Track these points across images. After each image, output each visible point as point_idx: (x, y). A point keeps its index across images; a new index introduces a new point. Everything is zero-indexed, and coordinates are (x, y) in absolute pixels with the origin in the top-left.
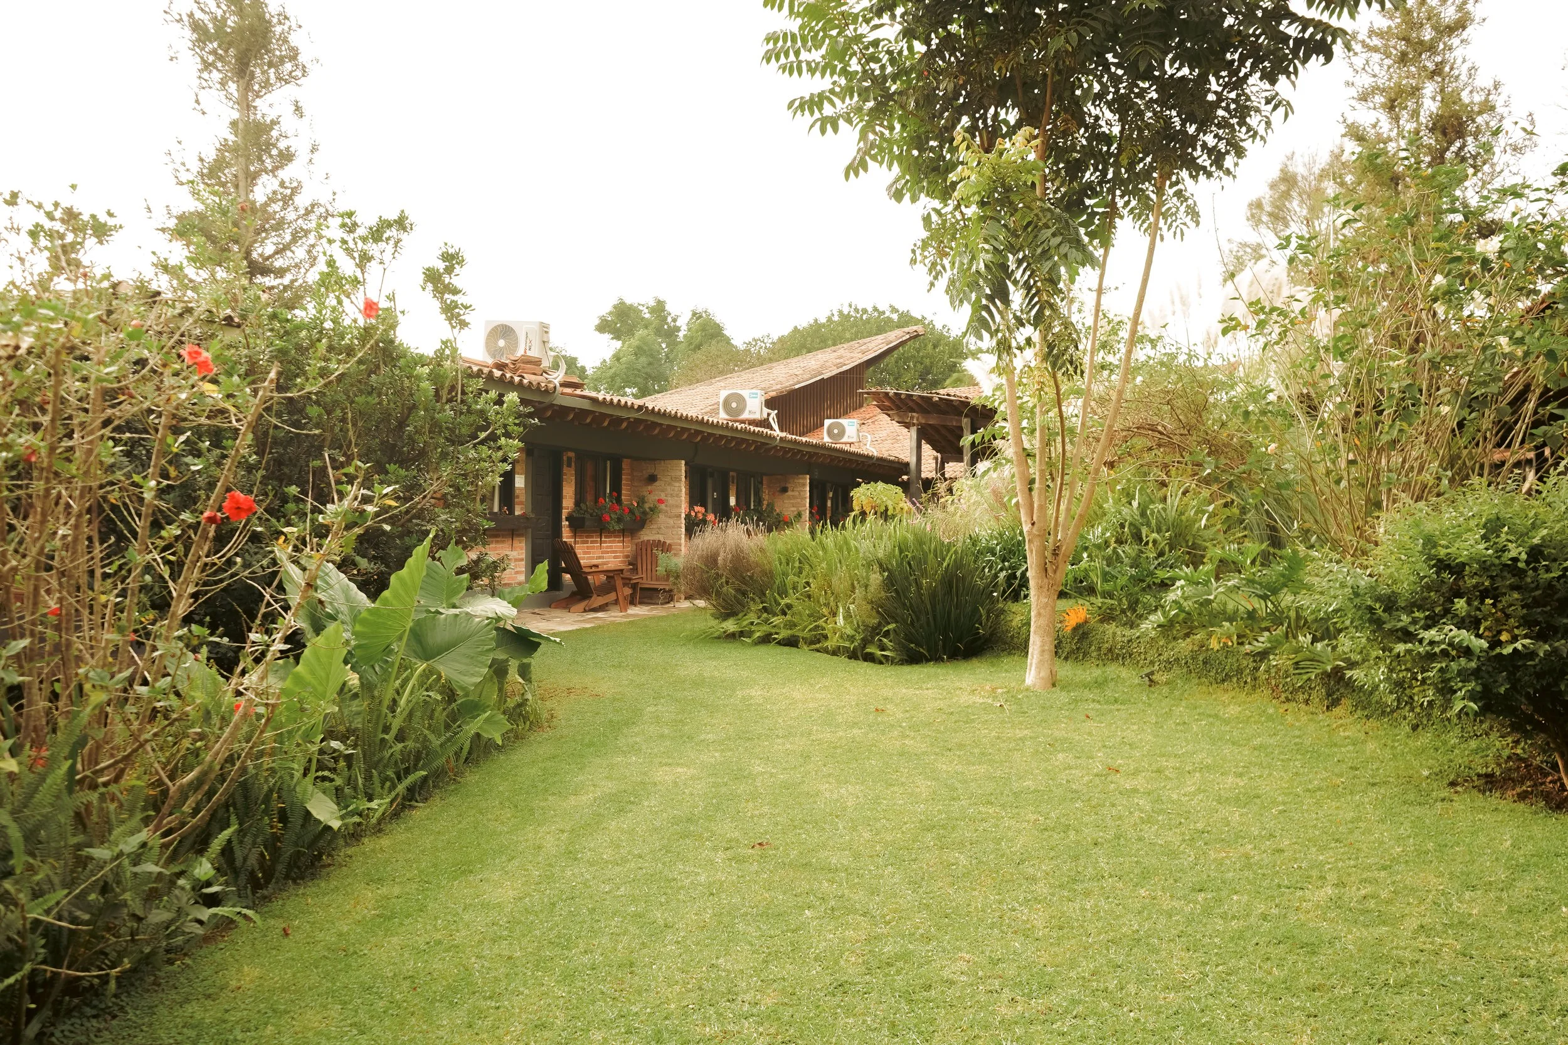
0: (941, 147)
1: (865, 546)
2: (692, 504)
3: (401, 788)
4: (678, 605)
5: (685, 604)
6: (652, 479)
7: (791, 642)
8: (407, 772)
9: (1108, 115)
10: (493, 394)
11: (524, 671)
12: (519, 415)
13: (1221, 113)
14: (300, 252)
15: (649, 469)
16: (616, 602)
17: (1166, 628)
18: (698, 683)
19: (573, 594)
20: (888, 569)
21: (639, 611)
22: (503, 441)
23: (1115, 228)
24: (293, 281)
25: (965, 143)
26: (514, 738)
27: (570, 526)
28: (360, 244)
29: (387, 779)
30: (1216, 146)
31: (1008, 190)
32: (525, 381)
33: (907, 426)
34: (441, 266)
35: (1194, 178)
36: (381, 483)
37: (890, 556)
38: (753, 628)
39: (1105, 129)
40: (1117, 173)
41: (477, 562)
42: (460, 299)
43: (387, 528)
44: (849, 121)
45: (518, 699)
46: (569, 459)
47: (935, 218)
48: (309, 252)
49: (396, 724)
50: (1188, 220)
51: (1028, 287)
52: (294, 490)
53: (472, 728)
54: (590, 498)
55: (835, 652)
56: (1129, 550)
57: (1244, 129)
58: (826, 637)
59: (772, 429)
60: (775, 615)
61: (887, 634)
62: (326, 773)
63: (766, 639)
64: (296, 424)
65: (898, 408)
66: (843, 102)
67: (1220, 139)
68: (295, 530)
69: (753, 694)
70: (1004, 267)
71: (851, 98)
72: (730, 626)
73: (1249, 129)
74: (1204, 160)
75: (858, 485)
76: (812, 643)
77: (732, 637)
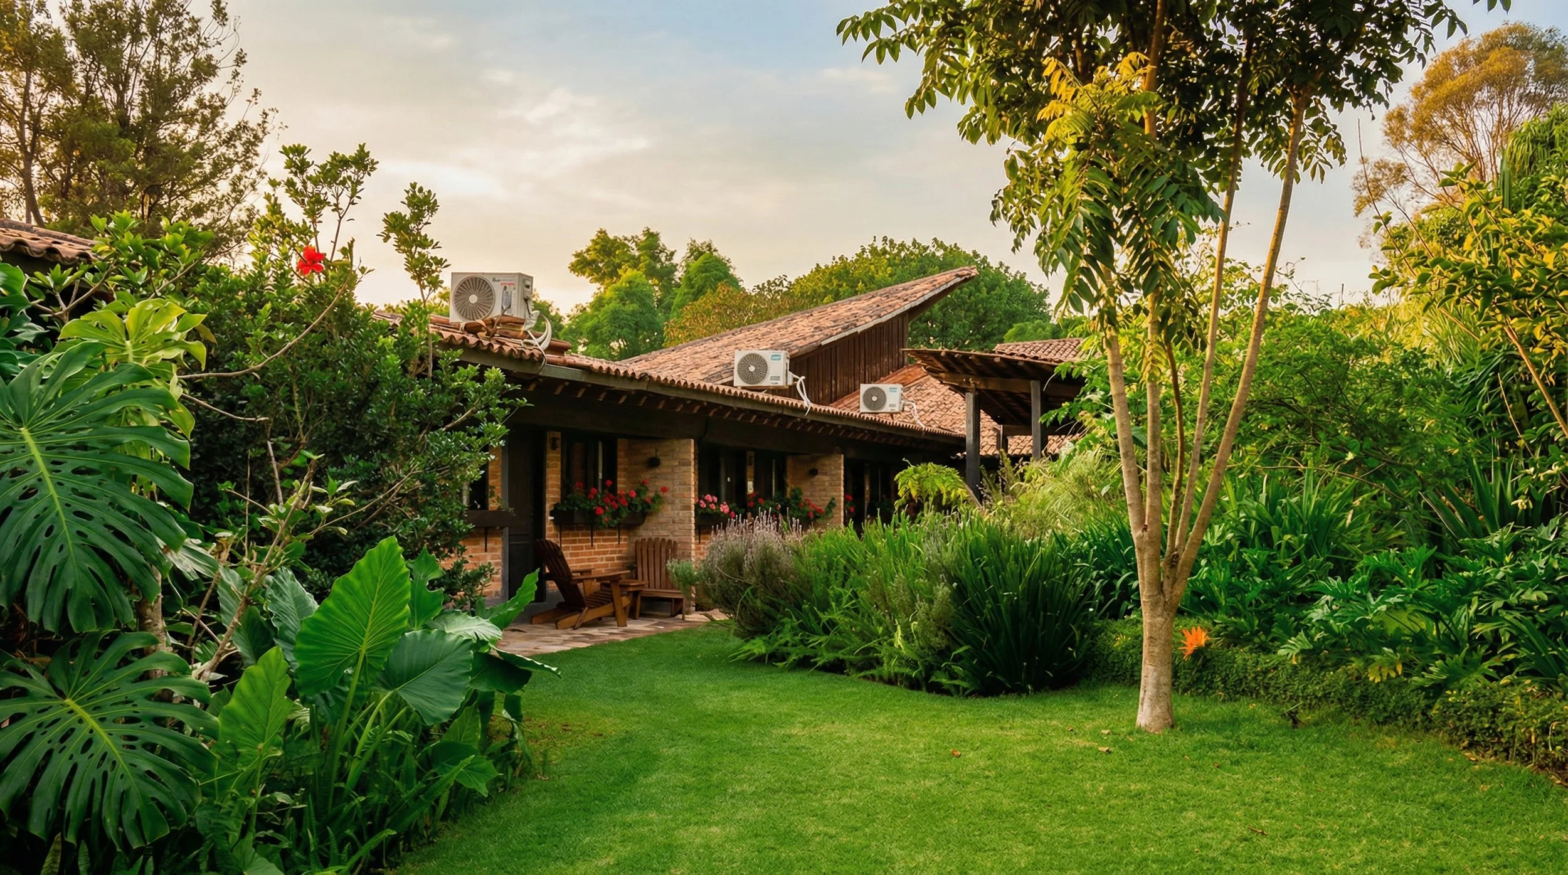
0: (1025, 74)
1: (928, 550)
2: (701, 492)
3: (364, 851)
4: (689, 618)
5: (696, 617)
6: (654, 463)
7: (836, 668)
8: (372, 832)
9: (1232, 31)
10: (472, 370)
11: (513, 706)
12: (505, 394)
13: (1370, 26)
14: (224, 187)
15: (650, 451)
16: (614, 615)
17: (1308, 656)
18: (726, 718)
19: (560, 605)
20: (956, 579)
21: (641, 627)
22: (484, 426)
23: (1241, 168)
24: (215, 221)
25: (1059, 73)
26: (503, 789)
27: (555, 522)
28: (310, 186)
29: (348, 839)
30: (1364, 67)
31: (1110, 128)
32: (507, 349)
33: (960, 390)
34: (406, 212)
35: (1338, 105)
36: (335, 477)
37: (959, 562)
38: (789, 649)
39: (1226, 46)
40: (1242, 100)
41: (452, 574)
42: (431, 252)
43: (344, 531)
44: (912, 45)
45: (506, 741)
46: (554, 440)
47: (1021, 163)
48: (234, 184)
49: (354, 768)
50: (1329, 156)
51: (1137, 245)
52: (227, 487)
53: (451, 775)
54: (578, 487)
55: (891, 681)
56: (1253, 555)
57: (1398, 48)
58: (879, 662)
59: (801, 399)
60: (814, 633)
61: (958, 659)
62: (270, 832)
63: (804, 663)
64: (231, 407)
65: (951, 370)
66: (906, 22)
67: (1370, 57)
68: (229, 534)
69: (794, 732)
70: (1107, 223)
71: (915, 18)
72: (758, 646)
73: (1405, 45)
74: (1349, 82)
75: (905, 466)
76: (860, 670)
77: (759, 660)
